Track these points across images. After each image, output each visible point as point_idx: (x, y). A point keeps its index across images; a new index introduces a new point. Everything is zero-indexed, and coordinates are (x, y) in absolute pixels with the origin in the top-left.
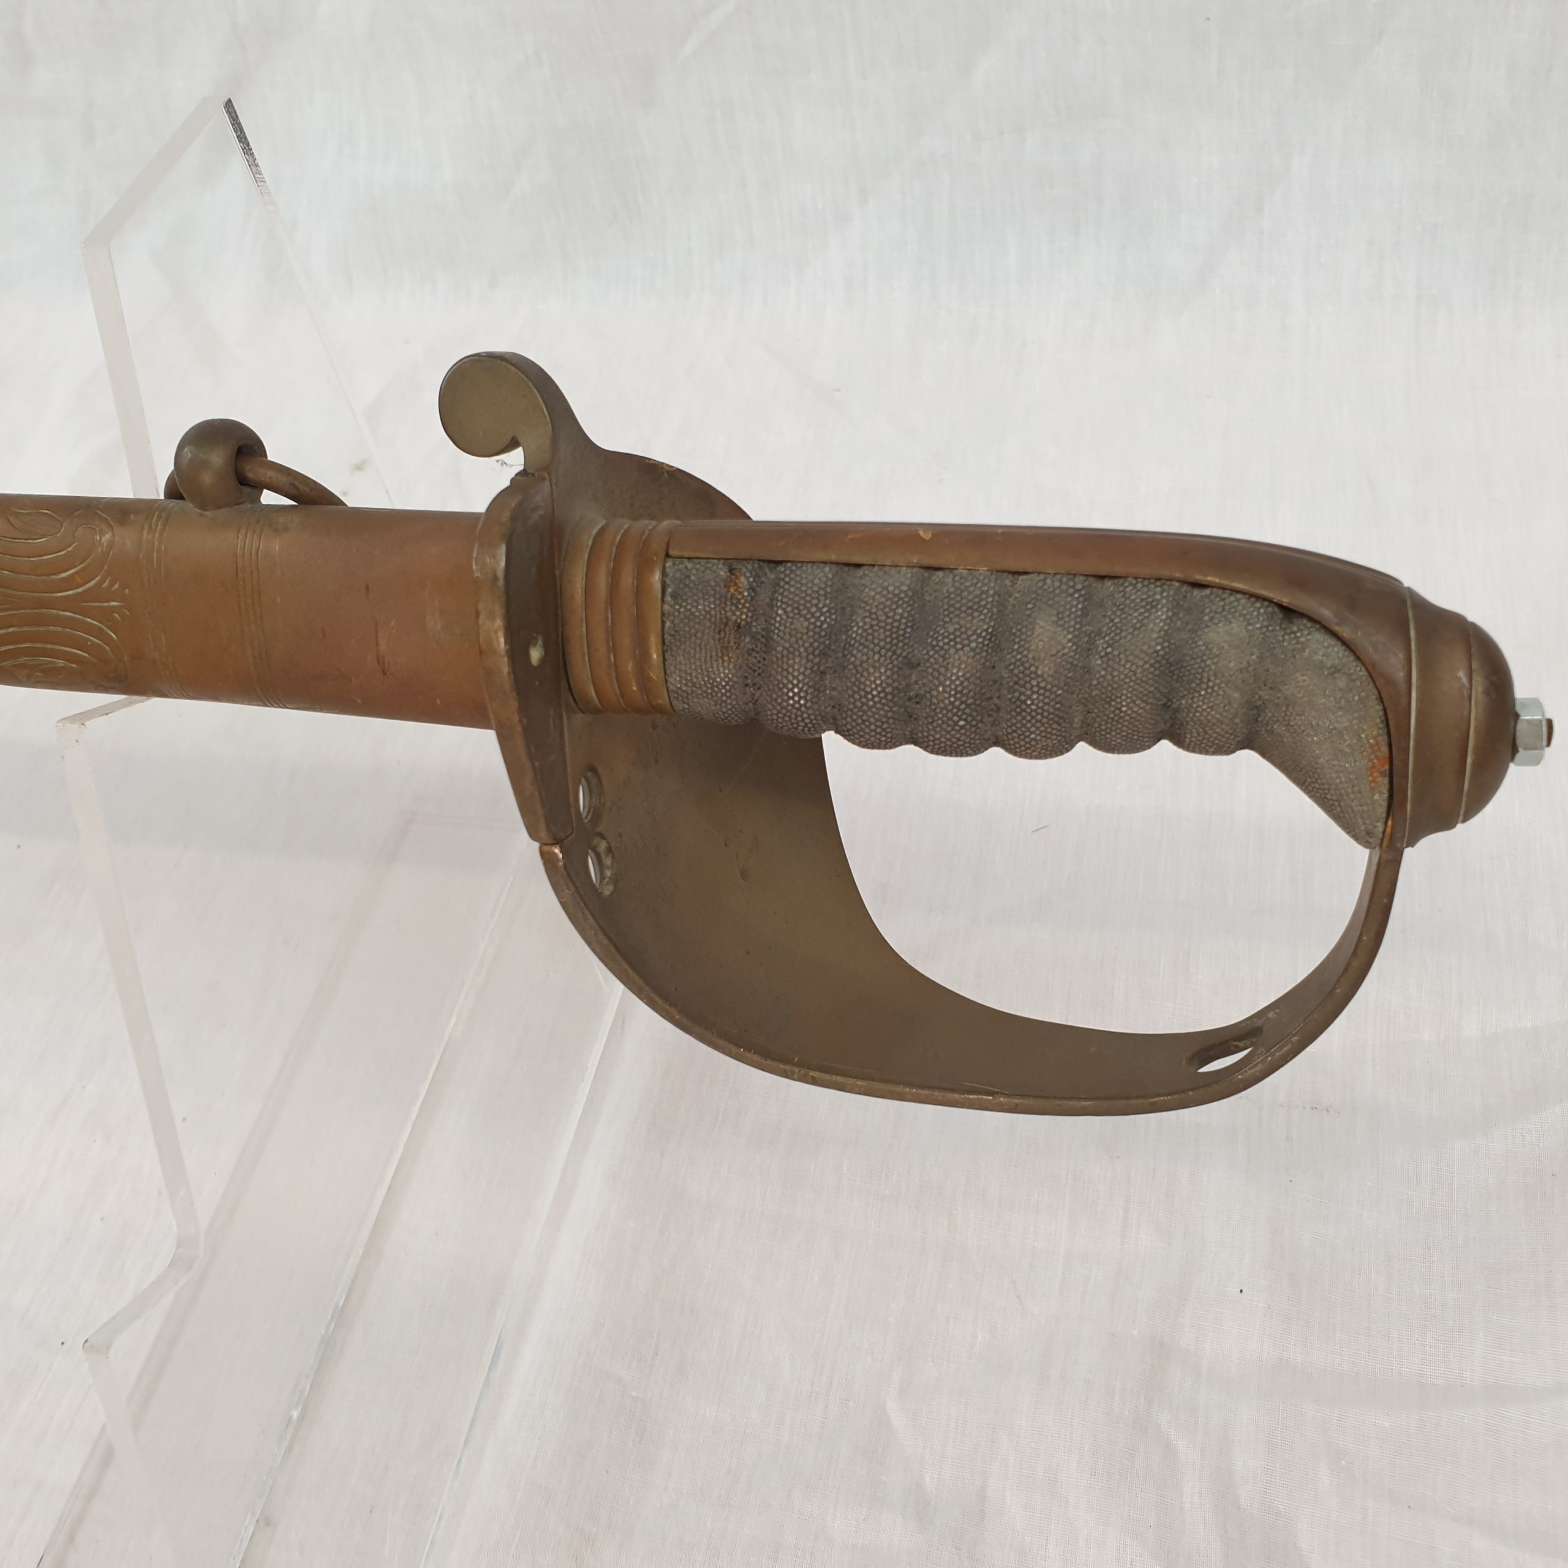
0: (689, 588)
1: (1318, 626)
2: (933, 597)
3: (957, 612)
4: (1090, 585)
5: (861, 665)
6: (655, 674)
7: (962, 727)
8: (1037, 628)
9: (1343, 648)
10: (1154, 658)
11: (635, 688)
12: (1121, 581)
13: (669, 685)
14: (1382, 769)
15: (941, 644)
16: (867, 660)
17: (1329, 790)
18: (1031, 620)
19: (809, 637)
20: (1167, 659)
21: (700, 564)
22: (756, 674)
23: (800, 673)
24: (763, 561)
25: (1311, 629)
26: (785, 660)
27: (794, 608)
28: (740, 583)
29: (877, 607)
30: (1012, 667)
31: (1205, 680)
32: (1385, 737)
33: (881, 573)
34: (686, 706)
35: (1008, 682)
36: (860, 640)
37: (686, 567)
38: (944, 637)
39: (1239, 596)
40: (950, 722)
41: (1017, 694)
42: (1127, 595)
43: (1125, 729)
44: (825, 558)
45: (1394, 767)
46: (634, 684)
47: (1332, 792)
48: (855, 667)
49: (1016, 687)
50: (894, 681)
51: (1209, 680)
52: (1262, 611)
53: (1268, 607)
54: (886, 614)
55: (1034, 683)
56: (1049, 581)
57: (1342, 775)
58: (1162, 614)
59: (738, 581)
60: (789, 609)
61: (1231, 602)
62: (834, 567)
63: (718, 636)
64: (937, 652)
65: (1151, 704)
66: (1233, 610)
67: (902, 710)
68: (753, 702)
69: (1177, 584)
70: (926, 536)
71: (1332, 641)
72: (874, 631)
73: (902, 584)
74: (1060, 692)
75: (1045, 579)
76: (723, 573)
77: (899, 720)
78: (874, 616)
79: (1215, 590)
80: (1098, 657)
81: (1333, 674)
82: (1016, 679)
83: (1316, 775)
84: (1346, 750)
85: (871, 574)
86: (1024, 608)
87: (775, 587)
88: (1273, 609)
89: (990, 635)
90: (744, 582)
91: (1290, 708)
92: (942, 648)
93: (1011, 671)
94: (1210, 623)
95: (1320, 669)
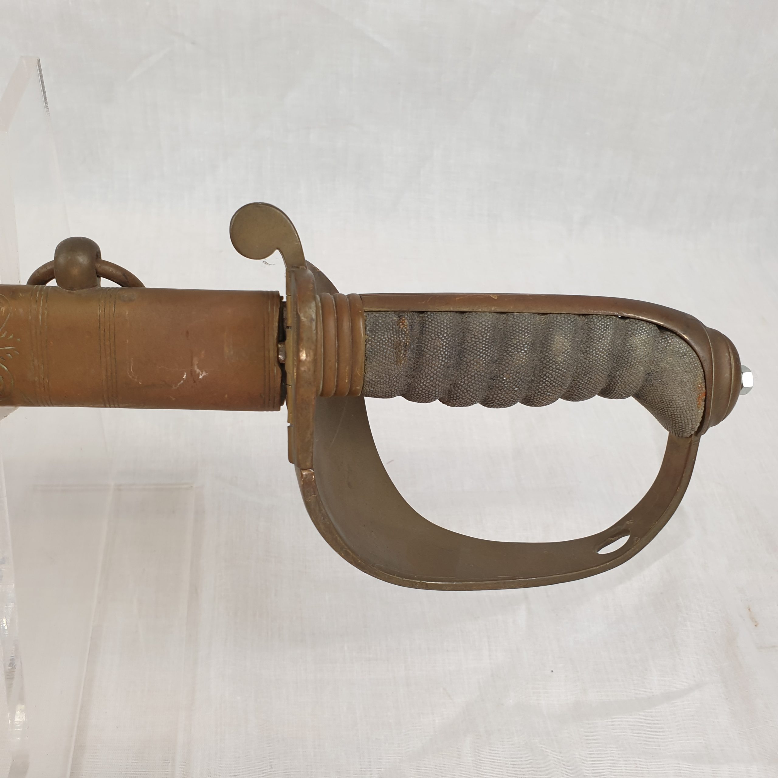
0: (379, 326)
1: (675, 335)
2: (503, 327)
3: (518, 334)
4: (576, 319)
5: (470, 362)
6: (359, 372)
7: (516, 391)
8: (555, 339)
9: (686, 344)
10: (608, 352)
11: (347, 381)
12: (591, 317)
13: (365, 378)
14: (703, 398)
15: (510, 350)
16: (474, 359)
17: (677, 410)
18: (552, 336)
19: (444, 349)
20: (613, 353)
21: (382, 314)
22: (412, 370)
23: (438, 368)
24: (413, 312)
25: (673, 336)
26: (430, 361)
27: (435, 335)
28: (405, 322)
29: (477, 332)
30: (543, 359)
31: (630, 361)
32: (704, 383)
33: (477, 316)
34: (372, 389)
35: (540, 368)
36: (469, 349)
37: (375, 315)
38: (512, 346)
39: (643, 322)
40: (511, 389)
41: (544, 373)
42: (595, 323)
43: (591, 387)
44: (447, 310)
45: (707, 397)
46: (347, 379)
47: (678, 411)
48: (467, 363)
49: (545, 369)
50: (486, 369)
52: (652, 328)
53: (654, 327)
54: (482, 336)
55: (554, 366)
56: (559, 317)
57: (684, 403)
58: (611, 332)
59: (404, 322)
60: (433, 335)
61: (640, 325)
62: (452, 314)
63: (395, 351)
64: (508, 354)
65: (605, 374)
66: (641, 329)
67: (486, 384)
68: (408, 385)
69: (615, 317)
70: (496, 298)
71: (683, 342)
72: (477, 345)
73: (489, 321)
74: (565, 371)
75: (557, 316)
76: (396, 318)
77: (484, 390)
78: (476, 337)
79: (631, 320)
80: (582, 353)
81: (683, 356)
82: (544, 365)
83: (671, 404)
84: (688, 391)
85: (472, 316)
86: (548, 330)
87: (423, 324)
88: (656, 328)
89: (533, 344)
90: (407, 323)
91: (663, 373)
92: (510, 352)
93: (542, 362)
94: (632, 335)
95: (678, 354)
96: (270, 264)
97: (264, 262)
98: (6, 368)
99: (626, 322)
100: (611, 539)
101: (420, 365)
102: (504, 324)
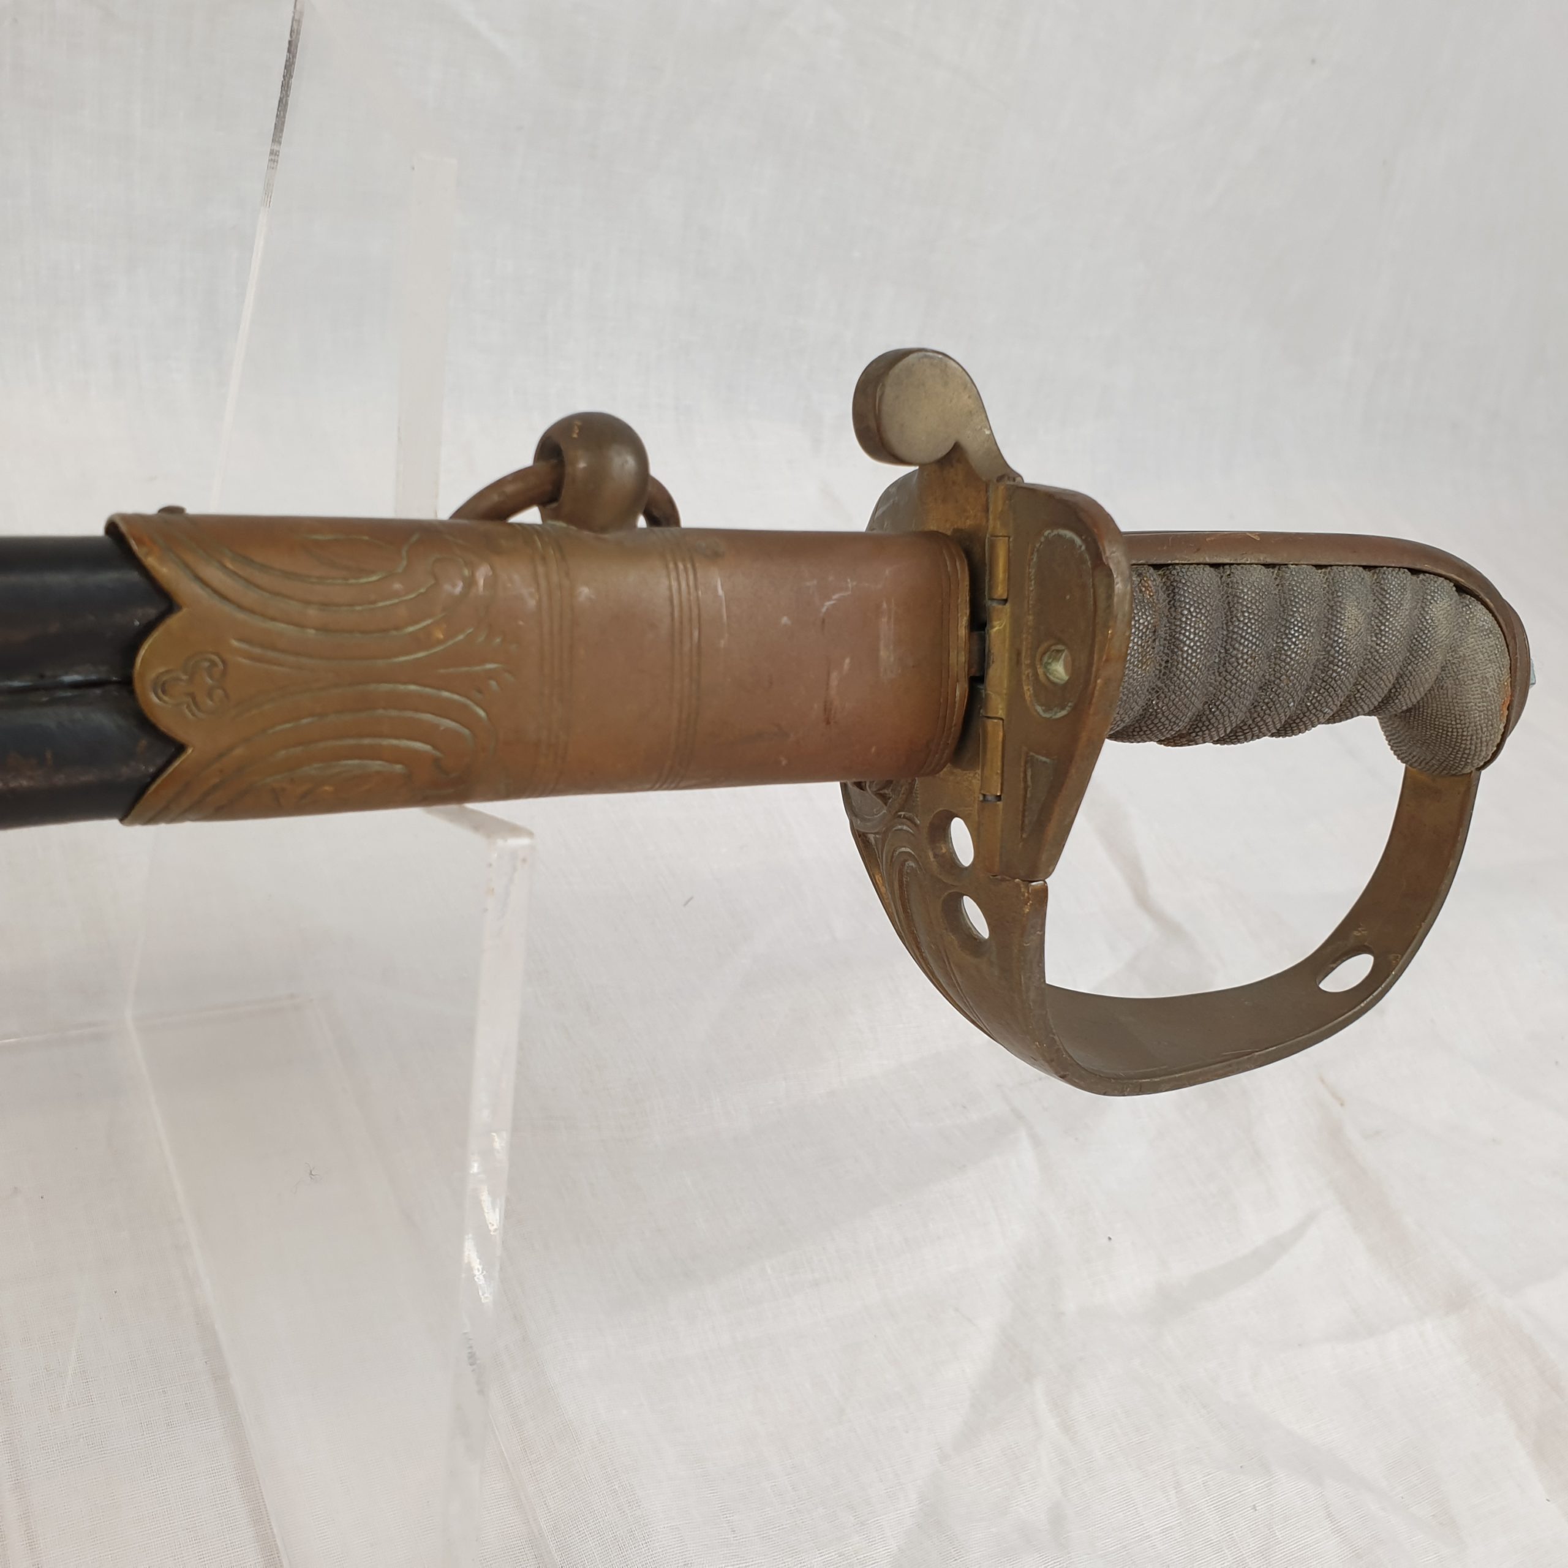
1: (1476, 600)
2: (1277, 591)
3: (1300, 603)
7: (1290, 708)
8: (1346, 611)
10: (1406, 631)
12: (1383, 570)
14: (1507, 704)
15: (1293, 632)
16: (1247, 652)
17: (1468, 727)
18: (1341, 606)
20: (1408, 633)
22: (1157, 677)
25: (1475, 602)
26: (1190, 658)
27: (1195, 609)
29: (1250, 602)
30: (1329, 648)
31: (1428, 647)
32: (1511, 679)
33: (1244, 571)
35: (1323, 663)
36: (1239, 635)
38: (1295, 626)
39: (1442, 578)
40: (1285, 705)
42: (1391, 581)
43: (1376, 695)
44: (1201, 560)
45: (1511, 703)
47: (1470, 729)
48: (1236, 660)
49: (1331, 666)
52: (1452, 590)
54: (1257, 608)
55: (1344, 660)
56: (1346, 572)
57: (1482, 714)
58: (1409, 595)
59: (1147, 586)
60: (1192, 610)
61: (1437, 583)
63: (1140, 641)
64: (1290, 640)
65: (1397, 671)
66: (1441, 589)
67: (1253, 698)
69: (1407, 571)
70: (1257, 538)
71: (1489, 612)
73: (1260, 580)
74: (1355, 666)
75: (1344, 570)
76: (1136, 579)
77: (1247, 709)
78: (1249, 611)
79: (1427, 574)
80: (1373, 634)
81: (1488, 634)
82: (1331, 659)
83: (1462, 718)
84: (1490, 693)
85: (1238, 572)
86: (1335, 596)
87: (1172, 589)
88: (1455, 587)
89: (1318, 621)
90: (1152, 587)
91: (1461, 664)
92: (1293, 635)
93: (1329, 652)
94: (1432, 601)
95: (1482, 631)
98: (482, 713)
99: (1420, 578)
101: (1172, 666)
102: (1278, 585)
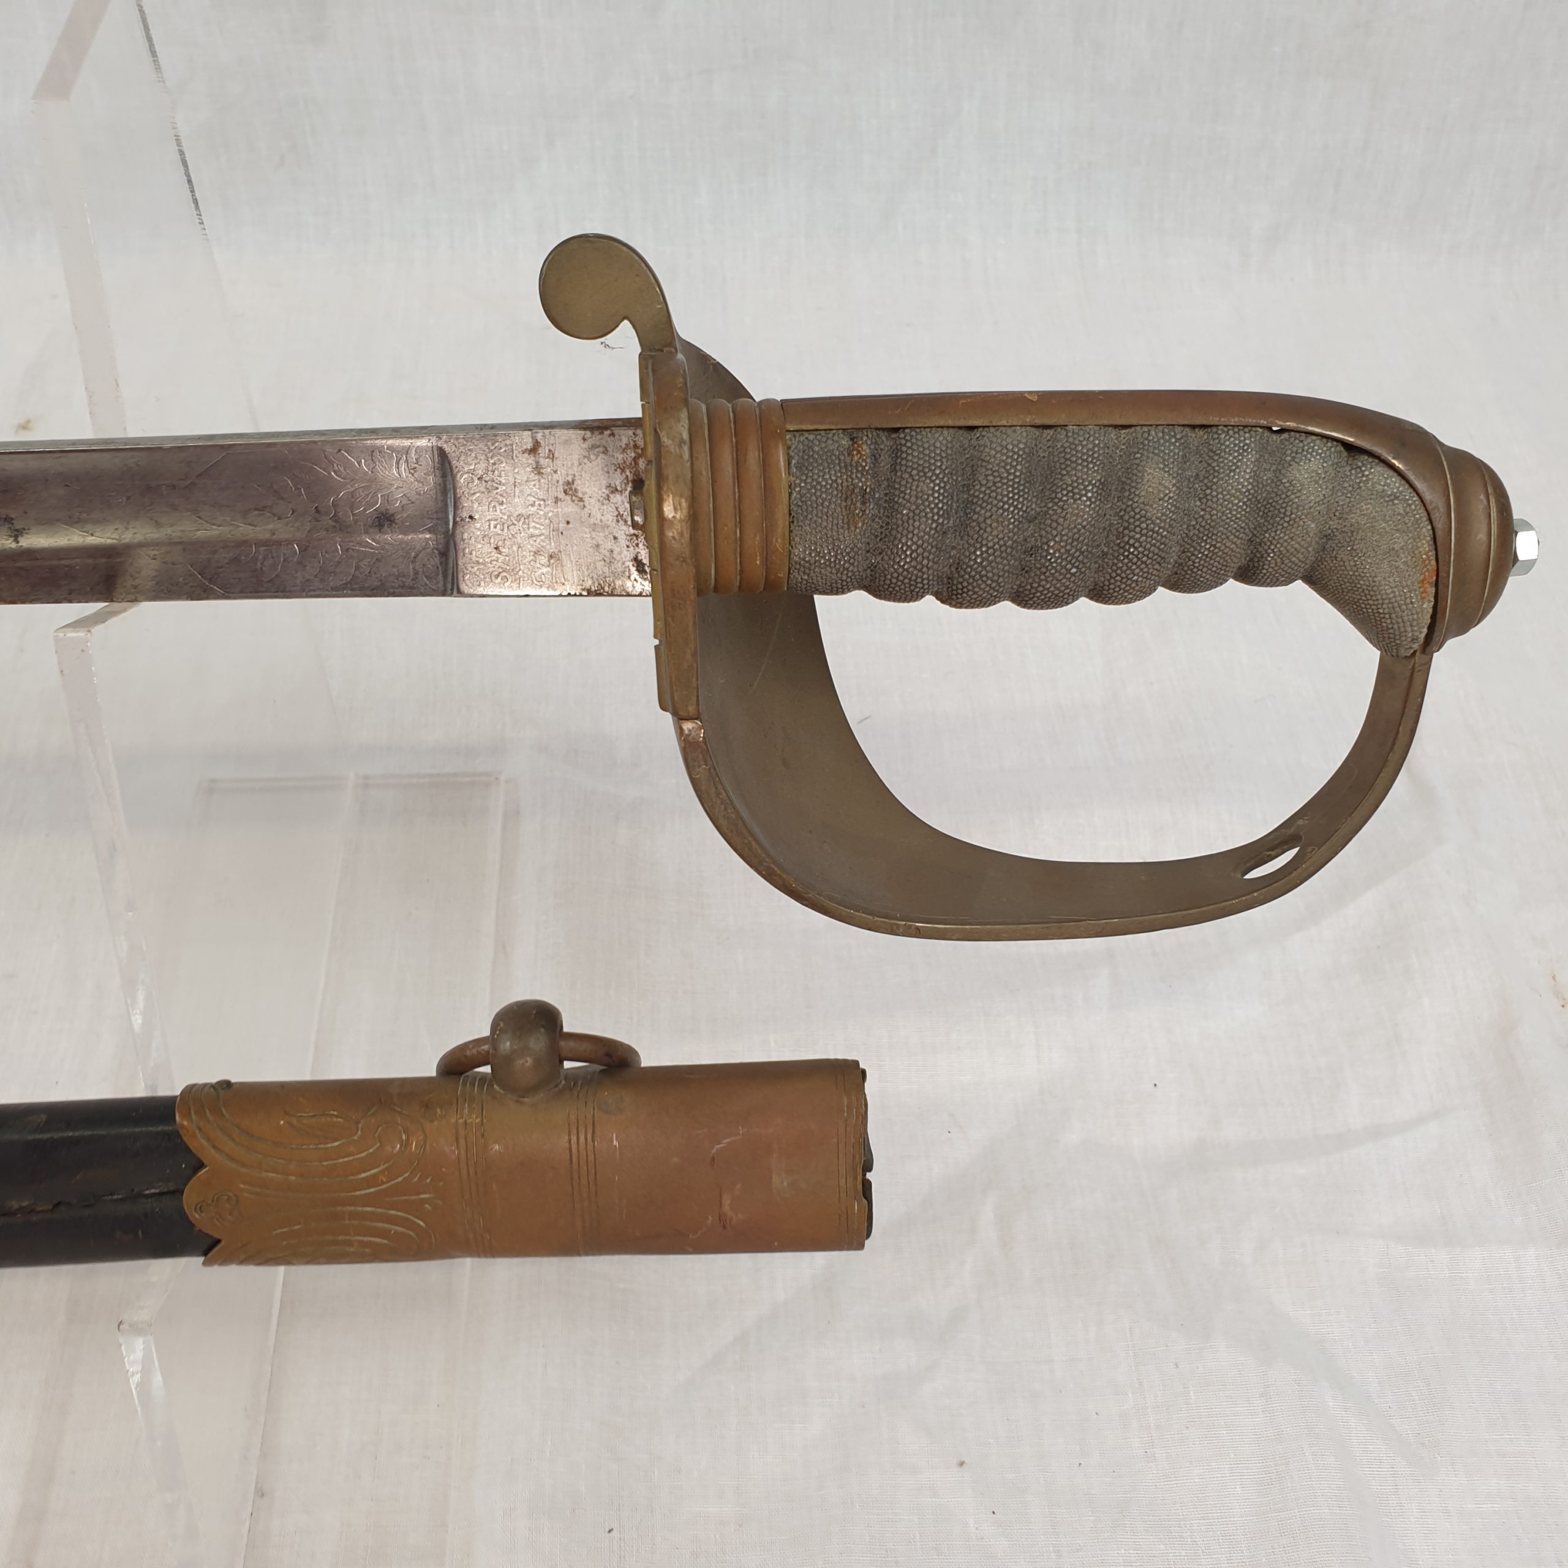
0: (814, 458)
1: (1377, 461)
2: (1047, 453)
3: (1074, 465)
4: (1187, 436)
5: (984, 521)
6: (778, 543)
7: (1073, 574)
8: (1146, 474)
9: (1399, 478)
10: (1247, 496)
11: (758, 562)
12: (1214, 429)
13: (792, 556)
14: (1431, 581)
15: (1059, 495)
16: (991, 516)
17: (1382, 604)
18: (1140, 468)
19: (935, 498)
20: (1256, 498)
21: (820, 434)
22: (878, 540)
23: (925, 533)
24: (879, 429)
25: (1373, 464)
26: (911, 522)
27: (919, 471)
28: (862, 450)
29: (998, 465)
30: (1122, 513)
31: (1288, 513)
32: (1434, 552)
33: (998, 434)
34: (806, 577)
35: (1117, 529)
36: (982, 498)
37: (807, 438)
38: (1063, 489)
39: (1314, 438)
40: (1063, 571)
41: (1126, 539)
42: (1222, 442)
43: (1216, 564)
44: (942, 423)
45: (1440, 579)
46: (758, 558)
47: (1385, 606)
48: (979, 524)
49: (1126, 532)
50: (1014, 534)
51: (1292, 514)
52: (1333, 449)
53: (1337, 446)
54: (1007, 471)
55: (1144, 526)
56: (1153, 433)
57: (1396, 590)
58: (1252, 457)
59: (860, 449)
60: (914, 472)
61: (1309, 443)
62: (951, 431)
63: (844, 504)
64: (1056, 504)
65: (1242, 539)
66: (1310, 450)
67: (1017, 563)
68: (872, 568)
69: (1260, 430)
70: (1035, 398)
71: (1391, 473)
72: (998, 488)
73: (1020, 442)
74: (1165, 533)
75: (1149, 431)
76: (845, 442)
77: (1013, 574)
78: (996, 474)
79: (1292, 433)
80: (1197, 499)
81: (1392, 500)
82: (1126, 524)
83: (1372, 593)
84: (1402, 566)
85: (989, 435)
86: (1132, 458)
87: (896, 452)
88: (1340, 448)
89: (1103, 485)
90: (866, 450)
91: (1355, 534)
92: (1060, 500)
93: (1122, 517)
94: (1292, 463)
95: (1382, 497)
96: (614, 348)
97: (602, 343)
99: (1282, 438)
100: (1269, 853)
101: (892, 529)
102: (1049, 447)
